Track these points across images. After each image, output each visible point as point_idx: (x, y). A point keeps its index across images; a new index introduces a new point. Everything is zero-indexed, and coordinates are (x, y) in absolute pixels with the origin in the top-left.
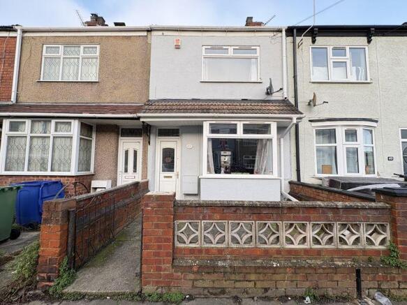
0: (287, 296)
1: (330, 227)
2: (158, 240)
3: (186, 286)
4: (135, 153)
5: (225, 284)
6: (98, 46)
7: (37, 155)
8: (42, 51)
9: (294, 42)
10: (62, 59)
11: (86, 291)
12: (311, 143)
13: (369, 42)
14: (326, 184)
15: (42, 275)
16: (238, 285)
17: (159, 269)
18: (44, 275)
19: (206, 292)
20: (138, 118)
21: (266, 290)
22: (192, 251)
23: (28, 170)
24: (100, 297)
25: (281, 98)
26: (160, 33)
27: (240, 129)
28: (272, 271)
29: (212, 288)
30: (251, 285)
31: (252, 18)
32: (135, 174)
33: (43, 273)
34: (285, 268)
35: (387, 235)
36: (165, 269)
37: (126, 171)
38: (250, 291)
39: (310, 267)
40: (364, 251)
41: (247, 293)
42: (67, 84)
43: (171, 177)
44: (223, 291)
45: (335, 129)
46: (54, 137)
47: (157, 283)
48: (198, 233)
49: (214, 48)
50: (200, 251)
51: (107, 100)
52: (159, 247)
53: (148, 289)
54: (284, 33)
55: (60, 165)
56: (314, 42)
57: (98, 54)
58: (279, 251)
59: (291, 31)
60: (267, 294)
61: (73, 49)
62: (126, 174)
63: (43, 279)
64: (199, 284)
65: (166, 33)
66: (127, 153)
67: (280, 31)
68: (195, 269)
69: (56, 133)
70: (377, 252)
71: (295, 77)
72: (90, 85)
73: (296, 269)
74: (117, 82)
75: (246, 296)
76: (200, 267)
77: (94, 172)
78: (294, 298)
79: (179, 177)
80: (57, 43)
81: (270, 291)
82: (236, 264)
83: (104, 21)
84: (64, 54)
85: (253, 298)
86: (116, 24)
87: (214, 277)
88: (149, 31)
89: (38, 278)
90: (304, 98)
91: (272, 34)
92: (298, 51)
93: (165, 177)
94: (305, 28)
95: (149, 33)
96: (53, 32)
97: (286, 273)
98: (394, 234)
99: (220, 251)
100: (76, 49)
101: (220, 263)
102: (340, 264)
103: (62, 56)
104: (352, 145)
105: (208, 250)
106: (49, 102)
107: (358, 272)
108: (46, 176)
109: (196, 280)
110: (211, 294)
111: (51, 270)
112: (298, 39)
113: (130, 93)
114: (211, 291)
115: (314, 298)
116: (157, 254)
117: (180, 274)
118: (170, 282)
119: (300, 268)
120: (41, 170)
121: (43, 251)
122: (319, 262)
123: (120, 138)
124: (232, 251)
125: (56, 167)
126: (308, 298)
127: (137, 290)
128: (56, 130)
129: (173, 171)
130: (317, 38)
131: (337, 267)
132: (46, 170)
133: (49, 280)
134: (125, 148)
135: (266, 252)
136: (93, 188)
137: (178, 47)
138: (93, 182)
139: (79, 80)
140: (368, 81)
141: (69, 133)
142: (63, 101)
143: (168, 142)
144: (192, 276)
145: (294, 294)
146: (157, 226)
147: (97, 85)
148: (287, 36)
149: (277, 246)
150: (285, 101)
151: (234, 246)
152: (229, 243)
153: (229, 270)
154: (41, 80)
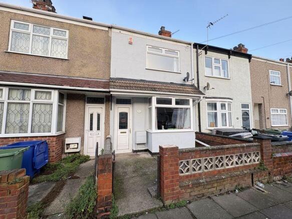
0: (228, 192)
1: (241, 155)
2: (172, 173)
3: (187, 197)
4: (99, 116)
5: (204, 191)
6: (67, 31)
7: (15, 119)
8: (10, 26)
9: (197, 52)
10: (31, 35)
11: (132, 212)
12: (205, 110)
13: (229, 58)
14: (214, 133)
15: (101, 209)
16: (210, 190)
17: (173, 190)
18: (103, 208)
19: (196, 197)
20: (109, 92)
21: (221, 190)
22: (187, 177)
23: (5, 133)
24: (142, 214)
25: (191, 84)
26: (118, 31)
27: (174, 102)
28: (223, 180)
29: (199, 194)
30: (215, 189)
31: (164, 27)
32: (98, 132)
33: (101, 207)
34: (227, 178)
35: (259, 157)
36: (177, 189)
37: (91, 129)
38: (214, 193)
39: (236, 176)
40: (253, 165)
41: (213, 194)
42: (37, 58)
43: (125, 132)
44: (203, 195)
45: (216, 103)
46: (34, 104)
47: (172, 198)
48: (189, 167)
49: (153, 47)
50: (191, 176)
51: (76, 74)
52: (173, 177)
53: (168, 203)
54: (192, 46)
55: (39, 127)
56: (206, 53)
57: (67, 37)
58: (224, 170)
59: (195, 46)
60: (221, 192)
61: (42, 29)
62: (91, 132)
63: (102, 212)
64: (193, 194)
65: (122, 32)
66: (92, 115)
67: (190, 44)
68: (191, 186)
69: (36, 100)
70: (257, 164)
71: (198, 72)
72: (60, 61)
73: (231, 177)
74: (85, 61)
75: (213, 195)
76: (193, 184)
77: (66, 131)
78: (232, 192)
79: (132, 131)
80: (27, 21)
81: (222, 191)
82: (208, 180)
83: (52, 3)
84: (33, 32)
85: (216, 195)
86: (85, 18)
87: (200, 188)
88: (110, 28)
89: (98, 212)
90: (202, 85)
91: (186, 45)
92: (199, 57)
93: (121, 133)
94: (204, 45)
95: (110, 29)
96: (23, 10)
97: (228, 180)
98: (262, 156)
99: (200, 174)
100: (46, 29)
101: (201, 181)
102: (246, 172)
103: (32, 33)
104: (224, 111)
105: (194, 175)
106: (19, 71)
107: (252, 174)
108: (27, 137)
109: (192, 192)
110: (199, 198)
111: (107, 204)
112: (199, 51)
113: (96, 71)
114: (198, 196)
115: (239, 189)
116: (172, 181)
117: (183, 190)
118: (179, 196)
119: (233, 177)
120: (20, 133)
121: (101, 192)
122: (239, 173)
123: (86, 104)
124: (205, 173)
125: (36, 129)
126: (237, 190)
127: (162, 205)
128: (36, 98)
129: (127, 128)
130: (208, 52)
131: (246, 174)
132: (26, 132)
133: (106, 211)
134: (91, 112)
135: (219, 171)
136: (67, 144)
137: (130, 43)
138: (66, 139)
139: (49, 56)
140: (229, 78)
141: (49, 101)
142: (34, 72)
143: (123, 108)
144: (189, 190)
145: (231, 190)
146: (171, 165)
147: (67, 62)
148: (194, 48)
149: (222, 168)
150: (193, 86)
151: (206, 171)
152: (203, 170)
153: (205, 183)
154: (9, 51)
